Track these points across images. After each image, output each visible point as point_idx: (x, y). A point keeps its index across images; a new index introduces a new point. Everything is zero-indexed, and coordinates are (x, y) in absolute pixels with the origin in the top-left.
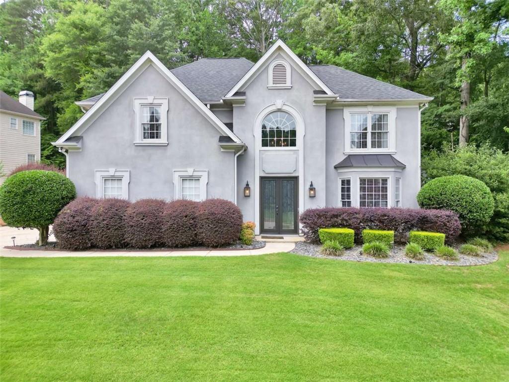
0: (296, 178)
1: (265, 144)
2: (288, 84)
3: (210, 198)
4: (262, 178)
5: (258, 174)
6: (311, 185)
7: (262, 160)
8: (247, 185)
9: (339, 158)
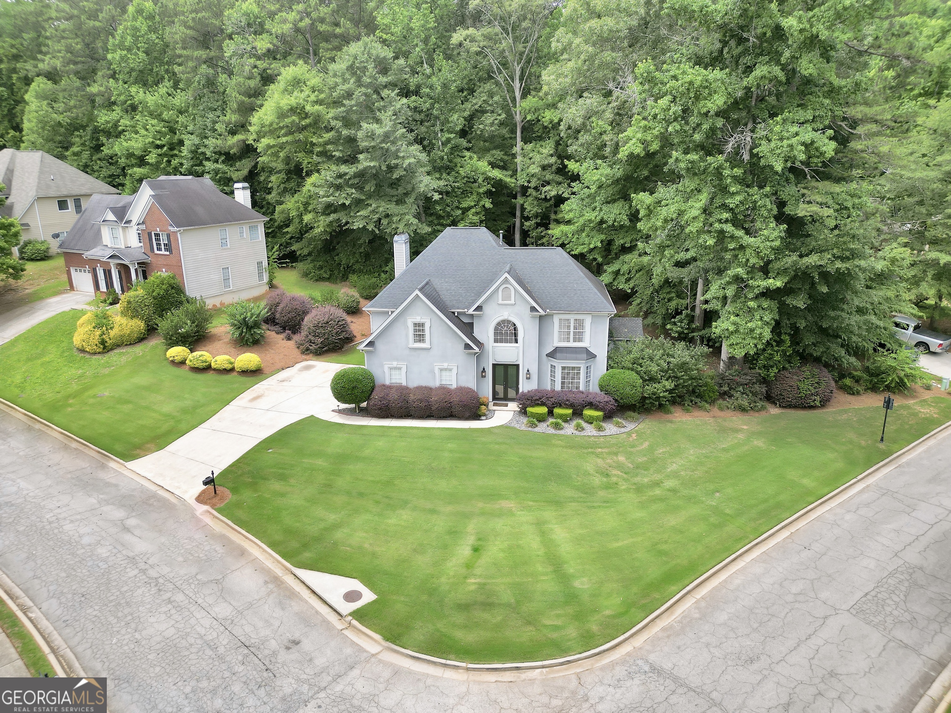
0: (518, 366)
1: (496, 341)
2: (512, 302)
3: (459, 386)
4: (494, 366)
5: (491, 363)
6: (528, 371)
7: (493, 353)
8: (484, 369)
9: (550, 349)
